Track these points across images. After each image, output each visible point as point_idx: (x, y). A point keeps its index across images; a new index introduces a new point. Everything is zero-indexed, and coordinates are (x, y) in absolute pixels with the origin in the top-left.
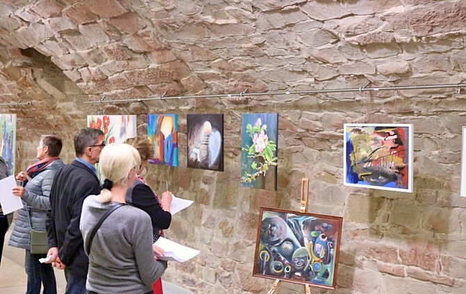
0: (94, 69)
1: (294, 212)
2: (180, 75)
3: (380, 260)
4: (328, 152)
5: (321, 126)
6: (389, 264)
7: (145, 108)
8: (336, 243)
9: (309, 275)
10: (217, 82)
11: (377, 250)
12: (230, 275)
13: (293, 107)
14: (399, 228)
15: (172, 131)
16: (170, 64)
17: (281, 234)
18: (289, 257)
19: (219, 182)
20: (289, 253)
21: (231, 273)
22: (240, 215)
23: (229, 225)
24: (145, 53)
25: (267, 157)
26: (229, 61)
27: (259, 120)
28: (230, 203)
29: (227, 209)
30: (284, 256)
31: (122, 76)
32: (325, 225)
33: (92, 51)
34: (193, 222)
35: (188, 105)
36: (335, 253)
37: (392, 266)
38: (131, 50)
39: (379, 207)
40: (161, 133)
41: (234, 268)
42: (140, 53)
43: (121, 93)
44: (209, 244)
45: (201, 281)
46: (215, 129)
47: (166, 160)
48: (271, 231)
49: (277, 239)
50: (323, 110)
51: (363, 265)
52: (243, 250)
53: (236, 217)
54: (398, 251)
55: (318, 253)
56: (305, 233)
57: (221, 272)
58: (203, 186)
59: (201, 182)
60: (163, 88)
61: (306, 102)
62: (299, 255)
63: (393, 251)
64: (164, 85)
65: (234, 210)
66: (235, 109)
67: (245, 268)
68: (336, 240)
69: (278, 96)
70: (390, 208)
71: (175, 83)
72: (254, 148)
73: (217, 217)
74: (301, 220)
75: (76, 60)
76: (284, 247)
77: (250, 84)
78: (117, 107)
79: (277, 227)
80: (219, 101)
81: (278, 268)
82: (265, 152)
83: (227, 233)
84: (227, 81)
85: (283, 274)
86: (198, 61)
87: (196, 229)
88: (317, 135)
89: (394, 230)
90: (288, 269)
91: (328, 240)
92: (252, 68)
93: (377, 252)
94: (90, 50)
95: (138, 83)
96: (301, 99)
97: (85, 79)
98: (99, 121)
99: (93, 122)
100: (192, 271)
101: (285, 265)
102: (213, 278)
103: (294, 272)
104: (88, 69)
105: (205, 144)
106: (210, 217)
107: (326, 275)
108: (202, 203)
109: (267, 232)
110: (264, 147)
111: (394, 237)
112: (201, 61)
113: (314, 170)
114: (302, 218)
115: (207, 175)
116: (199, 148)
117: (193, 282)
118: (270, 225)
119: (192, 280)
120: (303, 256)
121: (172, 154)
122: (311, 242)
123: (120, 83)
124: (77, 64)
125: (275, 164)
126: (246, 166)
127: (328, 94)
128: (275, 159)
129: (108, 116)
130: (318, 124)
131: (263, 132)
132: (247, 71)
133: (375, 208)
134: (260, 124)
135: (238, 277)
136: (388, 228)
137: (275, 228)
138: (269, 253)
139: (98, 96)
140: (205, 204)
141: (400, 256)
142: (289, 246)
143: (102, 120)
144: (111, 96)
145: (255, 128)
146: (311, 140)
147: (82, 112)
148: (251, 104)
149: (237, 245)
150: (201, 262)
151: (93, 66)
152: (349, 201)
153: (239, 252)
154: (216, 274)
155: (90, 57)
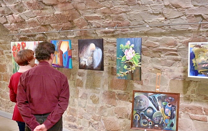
0: (17, 16)
1: (152, 92)
2: (74, 18)
3: (191, 113)
4: (157, 58)
5: (159, 44)
6: (197, 115)
7: (45, 37)
8: (176, 108)
9: (163, 126)
10: (97, 21)
11: (190, 108)
12: (98, 123)
13: (143, 34)
14: (202, 96)
15: (68, 49)
16: (69, 11)
17: (145, 104)
18: (151, 117)
19: (88, 75)
20: (151, 115)
21: (99, 122)
22: (103, 92)
23: (97, 97)
24: (52, 5)
25: (135, 62)
26: (111, 8)
27: (129, 42)
28: (96, 86)
29: (94, 89)
30: (148, 117)
31: (35, 19)
32: (170, 98)
33: (17, 5)
34: (73, 96)
35: (73, 34)
36: (176, 113)
37: (199, 116)
38: (44, 3)
39: (189, 86)
40: (60, 50)
41: (100, 119)
42: (49, 5)
43: (32, 29)
44: (84, 107)
45: (80, 126)
46: (98, 48)
47: (64, 65)
48: (140, 103)
49: (144, 107)
50: (162, 36)
51: (181, 116)
52: (106, 110)
53: (100, 93)
54: (203, 108)
55: (167, 113)
56: (159, 103)
57: (93, 122)
58: (78, 77)
59: (77, 75)
60: (61, 26)
61: (154, 31)
62: (156, 115)
63: (200, 109)
64: (62, 24)
65: (99, 90)
66: (104, 36)
67: (108, 119)
68: (177, 106)
69: (136, 28)
70: (196, 86)
71: (69, 23)
72: (125, 57)
73: (88, 94)
74: (157, 96)
75: (6, 11)
76: (148, 112)
77: (120, 22)
78: (28, 37)
79: (143, 101)
80: (94, 32)
81: (144, 123)
82: (133, 59)
83: (95, 101)
84: (104, 20)
85: (148, 126)
86: (88, 9)
87: (76, 100)
88: (155, 49)
89: (199, 97)
90: (150, 123)
91: (173, 106)
92: (124, 12)
93: (190, 109)
94: (16, 4)
95: (45, 23)
96: (151, 30)
97: (9, 22)
98: (19, 45)
99: (15, 45)
100: (74, 121)
101: (149, 122)
102: (88, 125)
103: (154, 125)
104: (13, 16)
105: (91, 56)
106: (84, 93)
107: (172, 125)
108: (78, 86)
109: (137, 104)
110: (132, 57)
111: (199, 101)
112: (90, 9)
113: (148, 67)
114: (157, 95)
115: (81, 71)
116: (87, 58)
117: (75, 127)
118: (139, 100)
119: (75, 126)
120: (159, 116)
121: (68, 62)
122: (163, 108)
123: (33, 23)
124: (6, 13)
125: (140, 66)
126: (120, 67)
127: (171, 26)
128: (140, 63)
129: (24, 42)
130: (157, 43)
131: (131, 49)
132: (121, 14)
133: (186, 86)
134: (130, 44)
135: (104, 124)
136: (195, 97)
137: (142, 101)
138: (139, 115)
139: (16, 32)
140: (81, 87)
141: (204, 111)
142: (150, 111)
143: (21, 45)
144: (25, 31)
145: (126, 46)
146: (148, 52)
147: (3, 41)
148: (116, 33)
149: (102, 108)
150: (80, 117)
151: (16, 14)
152: (170, 83)
153: (103, 111)
154: (90, 123)
155: (16, 9)
